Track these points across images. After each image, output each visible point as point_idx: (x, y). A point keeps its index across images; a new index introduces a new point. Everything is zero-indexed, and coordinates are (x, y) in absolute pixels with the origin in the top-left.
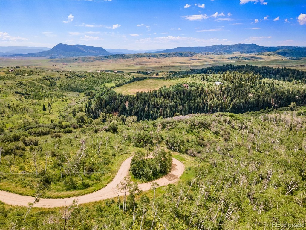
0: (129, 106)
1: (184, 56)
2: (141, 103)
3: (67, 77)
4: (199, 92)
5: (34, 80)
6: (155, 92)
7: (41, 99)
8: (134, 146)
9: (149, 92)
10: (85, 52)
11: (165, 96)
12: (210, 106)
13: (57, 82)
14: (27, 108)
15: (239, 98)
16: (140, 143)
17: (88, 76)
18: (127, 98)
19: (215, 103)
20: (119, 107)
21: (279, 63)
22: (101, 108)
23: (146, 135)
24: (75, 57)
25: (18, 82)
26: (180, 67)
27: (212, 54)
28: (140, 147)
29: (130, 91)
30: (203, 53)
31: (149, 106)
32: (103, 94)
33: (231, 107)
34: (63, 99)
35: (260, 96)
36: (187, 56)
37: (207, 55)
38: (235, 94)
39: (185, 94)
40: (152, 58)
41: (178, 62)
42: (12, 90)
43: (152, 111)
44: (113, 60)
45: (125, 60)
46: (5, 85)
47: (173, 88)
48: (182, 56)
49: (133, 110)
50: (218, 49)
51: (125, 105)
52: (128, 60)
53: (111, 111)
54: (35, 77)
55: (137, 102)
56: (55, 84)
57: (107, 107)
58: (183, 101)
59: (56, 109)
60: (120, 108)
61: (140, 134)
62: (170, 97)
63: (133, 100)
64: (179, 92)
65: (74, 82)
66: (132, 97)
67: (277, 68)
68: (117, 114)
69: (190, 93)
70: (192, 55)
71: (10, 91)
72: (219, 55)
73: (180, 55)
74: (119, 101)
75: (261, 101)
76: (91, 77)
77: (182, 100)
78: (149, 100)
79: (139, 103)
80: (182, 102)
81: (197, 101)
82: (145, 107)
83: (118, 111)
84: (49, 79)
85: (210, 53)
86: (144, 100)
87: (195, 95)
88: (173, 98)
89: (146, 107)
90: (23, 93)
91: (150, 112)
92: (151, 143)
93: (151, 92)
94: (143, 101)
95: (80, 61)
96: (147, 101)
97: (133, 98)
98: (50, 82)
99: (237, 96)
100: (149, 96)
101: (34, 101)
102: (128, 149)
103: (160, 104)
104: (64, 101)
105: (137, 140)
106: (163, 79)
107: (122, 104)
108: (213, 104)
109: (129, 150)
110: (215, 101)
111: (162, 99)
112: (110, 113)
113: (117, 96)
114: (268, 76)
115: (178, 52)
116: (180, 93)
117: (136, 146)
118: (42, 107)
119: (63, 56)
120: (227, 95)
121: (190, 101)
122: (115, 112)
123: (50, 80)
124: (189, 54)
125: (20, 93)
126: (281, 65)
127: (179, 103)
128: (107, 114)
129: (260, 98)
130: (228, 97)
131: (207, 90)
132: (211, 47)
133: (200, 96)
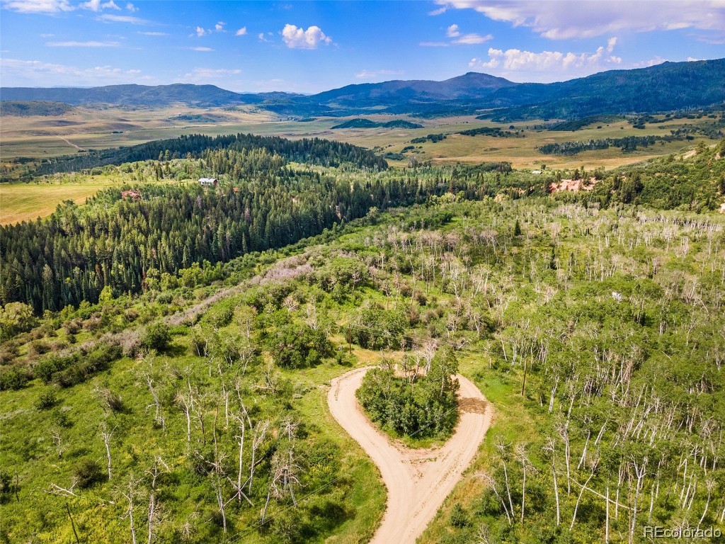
1: (35, 114)
4: (183, 207)
6: (55, 221)
11: (93, 230)
12: (224, 238)
19: (232, 228)
21: (280, 129)
26: (39, 145)
27: (116, 109)
30: (88, 105)
33: (267, 235)
35: (313, 201)
36: (46, 112)
37: (104, 112)
38: (266, 202)
39: (150, 218)
41: (23, 132)
43: (68, 279)
48: (28, 114)
50: (128, 96)
62: (110, 230)
67: (302, 139)
69: (161, 212)
70: (59, 111)
72: (137, 112)
73: (23, 109)
75: (320, 212)
77: (145, 233)
80: (147, 238)
81: (186, 230)
82: (42, 270)
85: (110, 105)
88: (120, 230)
89: (47, 268)
91: (62, 282)
96: (39, 251)
99: (273, 207)
103: (86, 253)
108: (228, 233)
111: (88, 238)
115: (13, 102)
120: (251, 207)
121: (168, 232)
124: (49, 109)
126: (287, 133)
129: (316, 205)
130: (254, 210)
131: (202, 200)
132: (108, 89)
133: (189, 217)
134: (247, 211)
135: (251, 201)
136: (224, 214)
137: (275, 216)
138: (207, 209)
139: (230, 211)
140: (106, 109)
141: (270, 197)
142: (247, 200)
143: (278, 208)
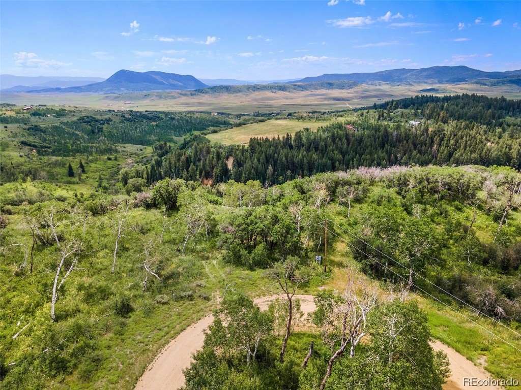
0: (234, 166)
1: (337, 89)
2: (259, 160)
3: (123, 119)
4: (380, 138)
5: (62, 123)
6: (288, 138)
7: (69, 156)
8: (227, 261)
9: (276, 138)
10: (164, 84)
11: (309, 147)
13: (105, 127)
14: (35, 172)
15: (465, 149)
16: (250, 249)
17: (162, 119)
18: (231, 151)
20: (213, 169)
22: (178, 172)
23: (276, 220)
24: (145, 92)
25: (32, 125)
26: (331, 105)
27: (386, 85)
28: (251, 269)
29: (238, 138)
30: (370, 83)
31: (274, 166)
32: (186, 146)
34: (111, 156)
35: (511, 146)
36: (342, 88)
37: (378, 87)
38: (457, 142)
39: (351, 143)
40: (280, 92)
41: (325, 99)
42: (17, 140)
43: (281, 177)
44: (211, 95)
45: (233, 95)
46: (6, 130)
47: (324, 131)
48: (333, 89)
49: (242, 175)
50: (398, 76)
51: (226, 165)
52: (237, 96)
53: (198, 177)
54: (64, 119)
55: (251, 158)
56: (100, 130)
57: (190, 169)
58: (346, 157)
59: (94, 174)
60: (217, 171)
61: (254, 214)
62: (320, 148)
63: (242, 155)
64: (338, 139)
65: (136, 128)
66: (241, 148)
68: (210, 182)
69: (360, 140)
70: (350, 86)
71: (12, 141)
72: (400, 87)
73: (330, 85)
74: (215, 156)
75: (515, 157)
76: (168, 120)
77: (344, 154)
78: (276, 155)
79: (256, 160)
80: (344, 158)
81: (376, 156)
82: (268, 168)
83: (212, 177)
84: (89, 122)
85: (383, 83)
86: (266, 153)
87: (371, 145)
88: (326, 150)
89: (270, 167)
90: (36, 144)
91: (277, 179)
92: (296, 249)
93: (279, 138)
94: (263, 155)
95: (154, 97)
96: (271, 156)
97: (243, 151)
98: (90, 127)
99: (462, 147)
100: (276, 147)
101: (54, 158)
102: (201, 275)
103: (298, 161)
104: (112, 159)
105: (242, 237)
106: (301, 120)
107: (221, 161)
109: (203, 283)
110: (416, 156)
111: (303, 152)
112: (196, 180)
113: (212, 147)
114: (511, 113)
115: (326, 81)
116: (341, 139)
117: (236, 260)
118: (65, 171)
119: (126, 91)
120: (440, 145)
121: (361, 156)
122: (207, 179)
123: (92, 123)
124: (345, 85)
125: (30, 145)
127: (338, 160)
128: (189, 182)
129: (513, 150)
130: (442, 148)
131: (397, 135)
132: (385, 73)
133: (383, 147)
134: (435, 147)
135: (442, 140)
136: (413, 148)
137: (462, 155)
138: (400, 141)
139: (419, 146)
140: (380, 85)
141: (462, 138)
142: (438, 138)
143: (468, 149)
